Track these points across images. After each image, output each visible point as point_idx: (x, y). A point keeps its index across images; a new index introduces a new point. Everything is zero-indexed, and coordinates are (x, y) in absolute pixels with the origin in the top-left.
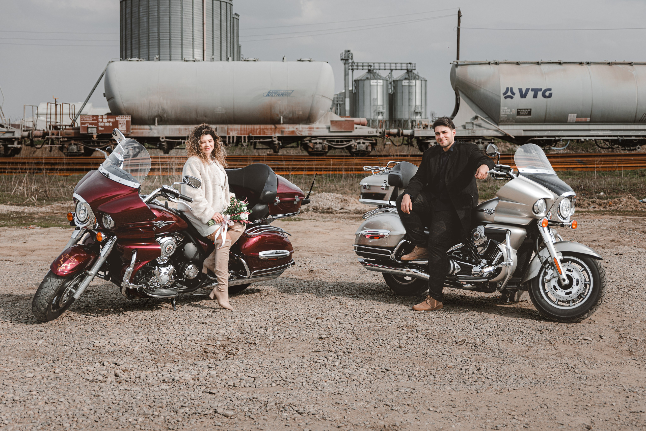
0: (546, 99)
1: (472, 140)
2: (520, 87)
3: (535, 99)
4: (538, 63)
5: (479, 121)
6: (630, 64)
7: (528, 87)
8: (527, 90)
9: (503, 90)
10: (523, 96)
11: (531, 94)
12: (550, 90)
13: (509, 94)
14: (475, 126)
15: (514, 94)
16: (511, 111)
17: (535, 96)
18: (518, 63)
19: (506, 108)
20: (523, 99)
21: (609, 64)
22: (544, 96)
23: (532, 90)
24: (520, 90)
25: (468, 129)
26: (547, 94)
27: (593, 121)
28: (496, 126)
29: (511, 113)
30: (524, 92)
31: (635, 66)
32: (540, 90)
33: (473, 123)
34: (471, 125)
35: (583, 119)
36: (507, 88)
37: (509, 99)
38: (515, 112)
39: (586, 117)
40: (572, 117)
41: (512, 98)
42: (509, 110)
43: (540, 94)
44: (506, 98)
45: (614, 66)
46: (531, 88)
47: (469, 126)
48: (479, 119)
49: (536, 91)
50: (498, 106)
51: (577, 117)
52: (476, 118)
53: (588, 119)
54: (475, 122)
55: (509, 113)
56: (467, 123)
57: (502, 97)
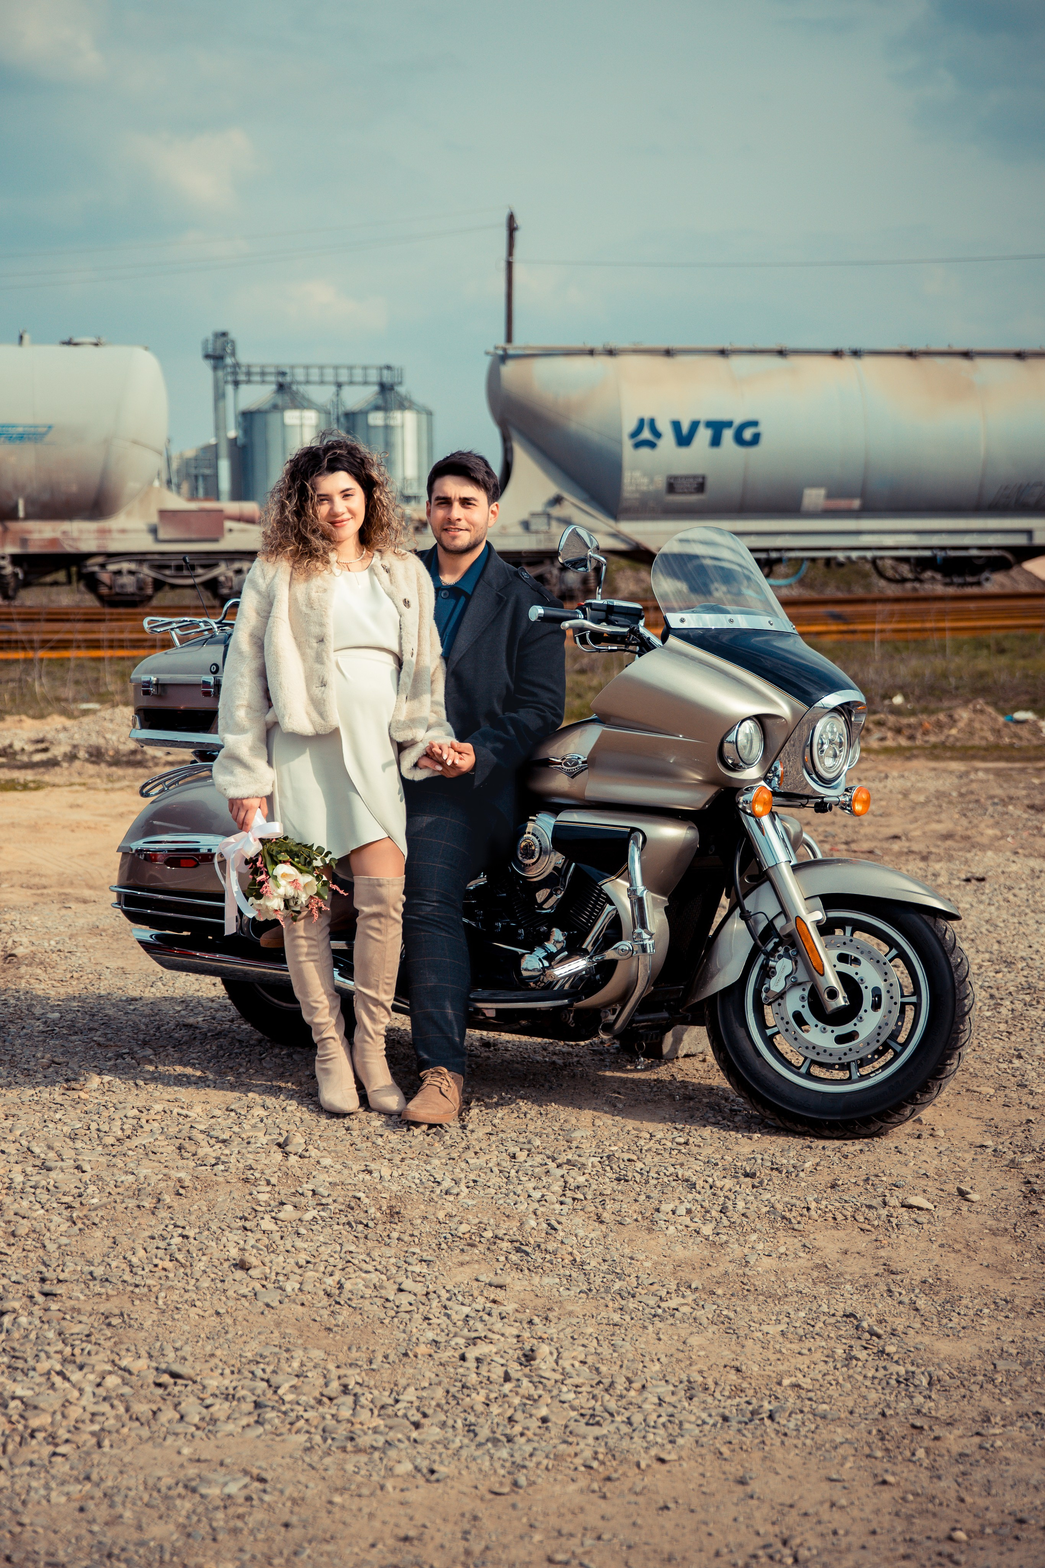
0: (742, 451)
1: (548, 562)
2: (676, 417)
3: (715, 450)
4: (723, 353)
5: (567, 509)
6: (967, 355)
7: (696, 417)
8: (695, 425)
9: (630, 425)
10: (684, 439)
11: (704, 435)
12: (755, 424)
13: (646, 434)
14: (554, 524)
15: (657, 434)
16: (652, 481)
17: (716, 441)
18: (668, 353)
19: (637, 474)
20: (684, 451)
21: (911, 354)
22: (739, 439)
23: (709, 424)
24: (676, 425)
25: (537, 532)
26: (748, 434)
27: (869, 510)
28: (612, 523)
29: (651, 488)
30: (685, 428)
31: (980, 362)
32: (729, 424)
33: (549, 516)
34: (544, 520)
35: (843, 504)
36: (641, 422)
37: (645, 451)
38: (660, 482)
39: (851, 496)
40: (814, 497)
41: (652, 445)
42: (645, 480)
43: (728, 435)
44: (638, 445)
45: (926, 361)
46: (704, 415)
47: (539, 524)
48: (566, 503)
49: (717, 428)
50: (615, 467)
51: (829, 496)
52: (557, 501)
53: (856, 503)
54: (556, 511)
55: (644, 488)
56: (533, 515)
57: (628, 444)
